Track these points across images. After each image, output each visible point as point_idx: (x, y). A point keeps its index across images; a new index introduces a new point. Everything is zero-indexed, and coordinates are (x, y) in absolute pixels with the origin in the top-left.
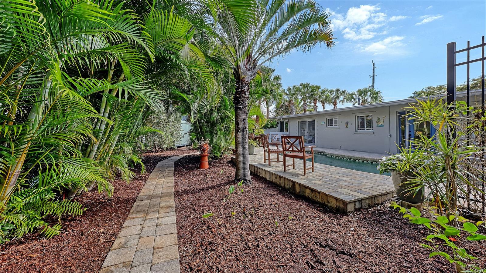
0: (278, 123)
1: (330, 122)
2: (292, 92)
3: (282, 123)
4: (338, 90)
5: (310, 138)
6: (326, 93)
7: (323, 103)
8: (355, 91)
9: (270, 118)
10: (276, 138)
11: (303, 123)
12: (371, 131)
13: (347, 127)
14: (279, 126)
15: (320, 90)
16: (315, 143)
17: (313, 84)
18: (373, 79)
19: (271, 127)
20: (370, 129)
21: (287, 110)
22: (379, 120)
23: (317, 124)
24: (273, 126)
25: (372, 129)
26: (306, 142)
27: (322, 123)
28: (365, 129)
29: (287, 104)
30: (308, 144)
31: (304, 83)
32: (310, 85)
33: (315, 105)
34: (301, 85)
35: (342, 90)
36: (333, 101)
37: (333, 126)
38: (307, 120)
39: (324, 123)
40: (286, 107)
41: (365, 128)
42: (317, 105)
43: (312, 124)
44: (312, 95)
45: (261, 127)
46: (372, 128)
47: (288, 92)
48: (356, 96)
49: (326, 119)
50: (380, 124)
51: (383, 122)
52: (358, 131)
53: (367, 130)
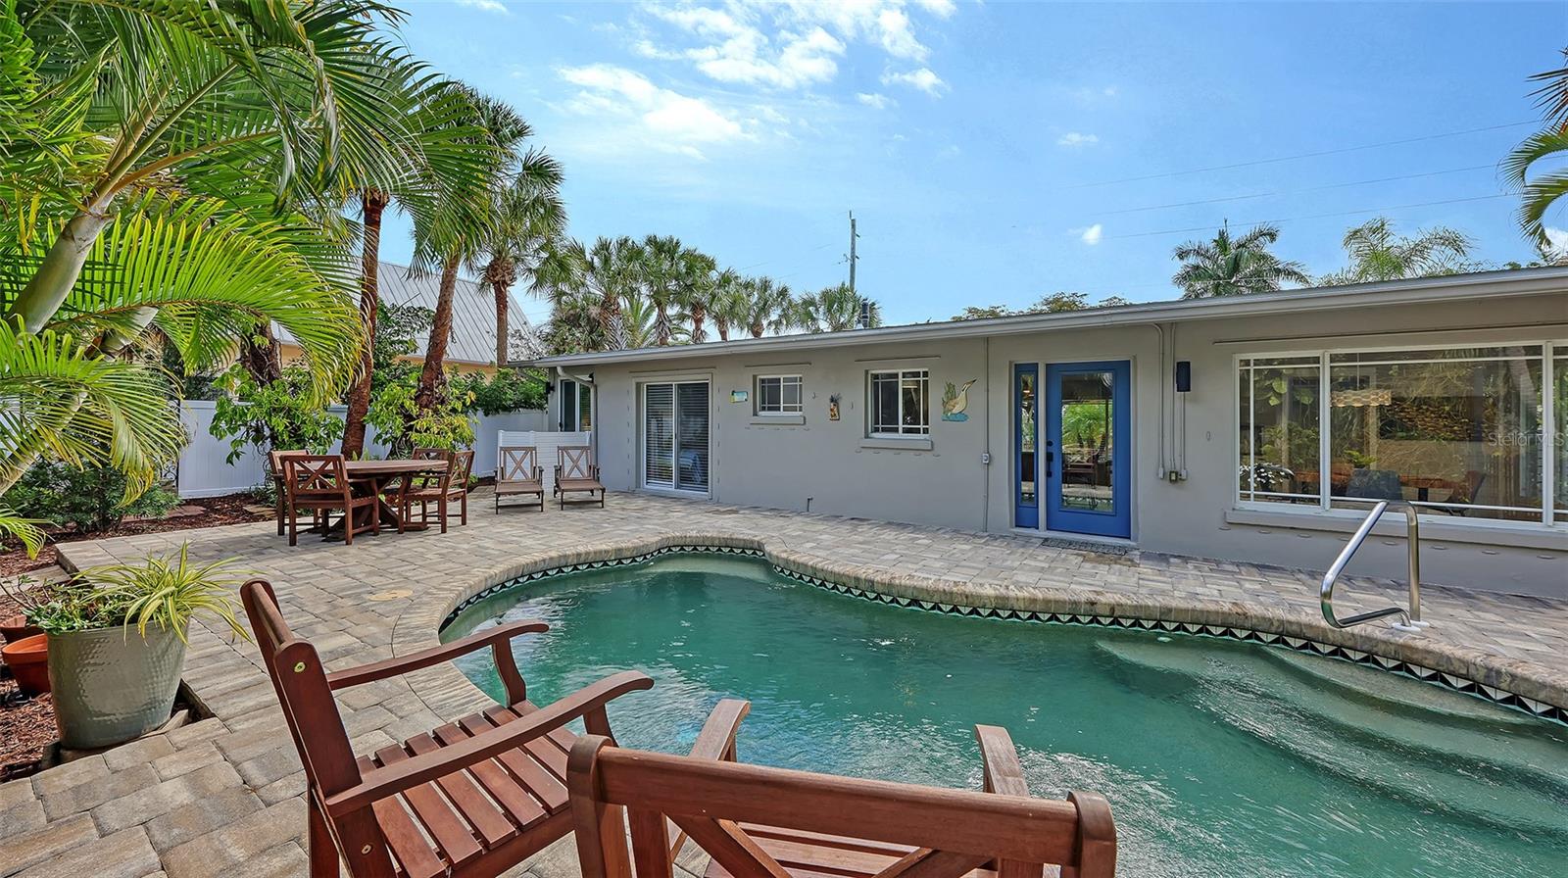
0: (550, 388)
1: (769, 396)
2: (615, 264)
3: (569, 387)
4: (765, 285)
5: (688, 461)
6: (732, 288)
7: (720, 321)
8: (816, 292)
9: (513, 365)
10: (526, 465)
11: (657, 394)
12: (922, 436)
13: (835, 416)
14: (556, 399)
15: (714, 275)
16: (706, 482)
17: (691, 247)
18: (853, 267)
19: (517, 405)
20: (917, 431)
21: (594, 336)
22: (951, 394)
23: (715, 400)
24: (526, 403)
25: (926, 431)
26: (670, 478)
27: (737, 398)
28: (900, 430)
29: (594, 311)
30: (678, 487)
31: (662, 236)
32: (681, 250)
33: (698, 328)
34: (652, 241)
35: (775, 287)
36: (751, 320)
37: (782, 413)
38: (675, 380)
39: (744, 397)
40: (594, 325)
41: (901, 426)
42: (703, 327)
43: (695, 399)
44: (689, 288)
45: (459, 406)
46: (926, 423)
47: (596, 260)
48: (817, 310)
49: (755, 377)
50: (954, 411)
51: (964, 401)
52: (875, 435)
53: (906, 431)
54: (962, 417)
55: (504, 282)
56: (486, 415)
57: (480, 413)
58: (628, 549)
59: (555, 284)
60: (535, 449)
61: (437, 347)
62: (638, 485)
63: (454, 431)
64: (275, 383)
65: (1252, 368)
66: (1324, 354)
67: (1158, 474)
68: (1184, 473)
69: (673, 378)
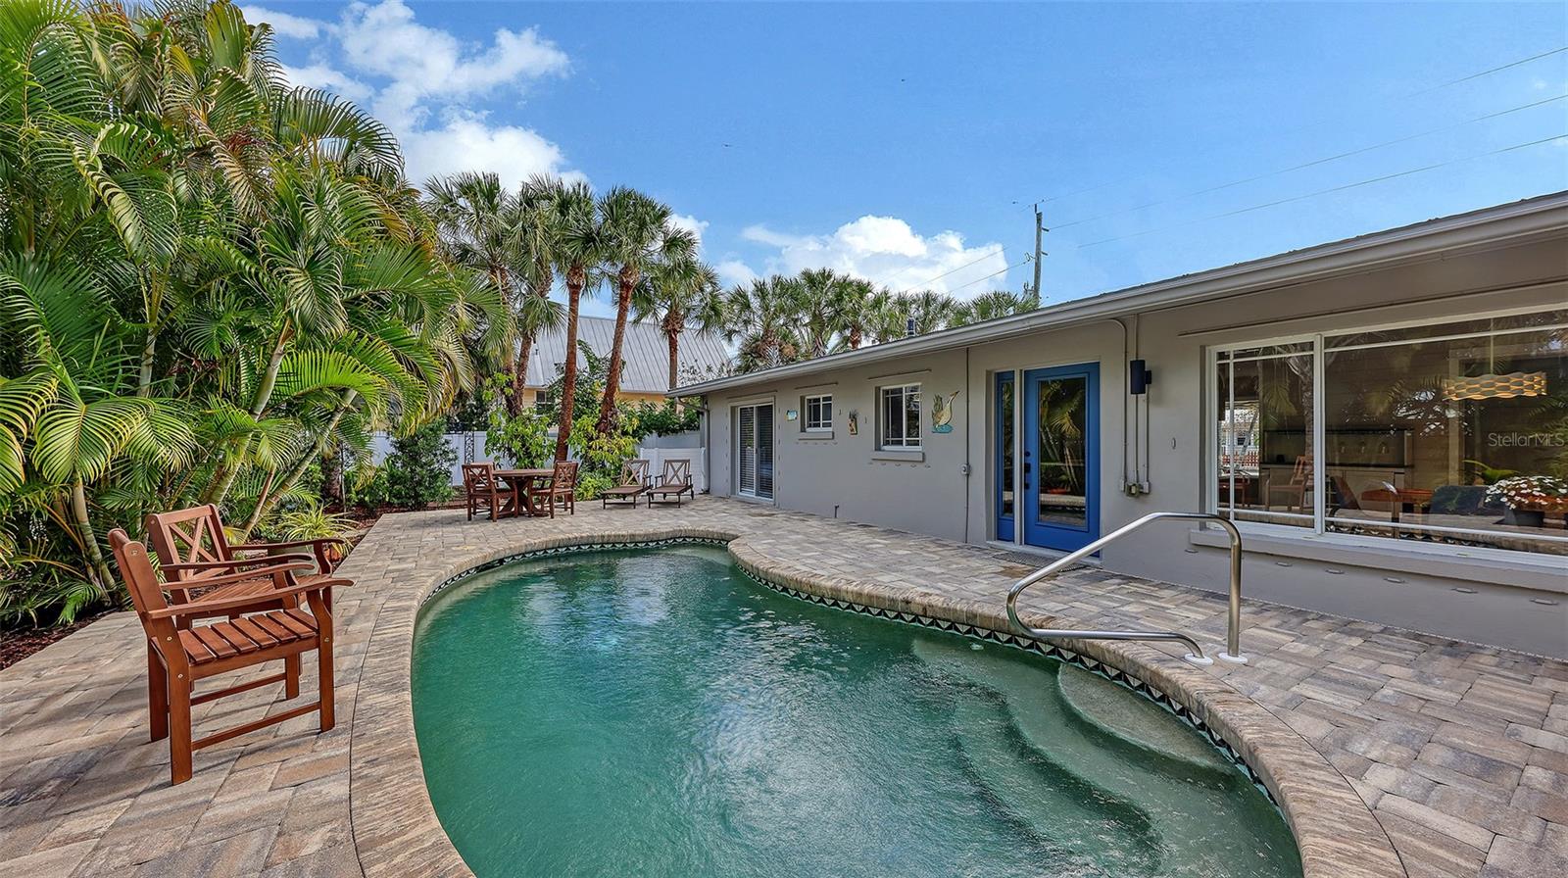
2: (772, 301)
5: (762, 473)
11: (745, 416)
12: (919, 447)
13: (854, 431)
20: (916, 443)
22: (939, 406)
23: (777, 420)
26: (752, 486)
27: (790, 416)
28: (904, 443)
30: (758, 494)
37: (821, 429)
38: (753, 402)
39: (795, 414)
41: (905, 439)
47: (755, 300)
49: (802, 398)
50: (940, 423)
51: (948, 413)
52: (886, 448)
53: (909, 443)
54: (948, 428)
55: (675, 330)
56: (660, 436)
57: (655, 434)
58: (640, 535)
59: (723, 327)
60: (648, 462)
61: (611, 387)
62: (733, 492)
63: (620, 449)
64: (517, 418)
65: (1231, 361)
66: (1316, 338)
67: (1119, 486)
68: (1146, 486)
69: (755, 401)
